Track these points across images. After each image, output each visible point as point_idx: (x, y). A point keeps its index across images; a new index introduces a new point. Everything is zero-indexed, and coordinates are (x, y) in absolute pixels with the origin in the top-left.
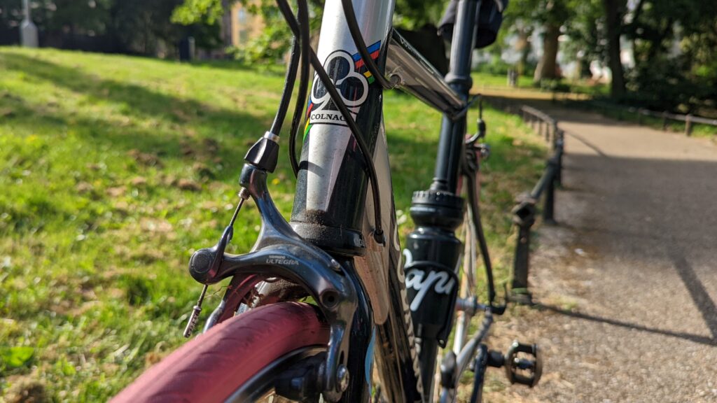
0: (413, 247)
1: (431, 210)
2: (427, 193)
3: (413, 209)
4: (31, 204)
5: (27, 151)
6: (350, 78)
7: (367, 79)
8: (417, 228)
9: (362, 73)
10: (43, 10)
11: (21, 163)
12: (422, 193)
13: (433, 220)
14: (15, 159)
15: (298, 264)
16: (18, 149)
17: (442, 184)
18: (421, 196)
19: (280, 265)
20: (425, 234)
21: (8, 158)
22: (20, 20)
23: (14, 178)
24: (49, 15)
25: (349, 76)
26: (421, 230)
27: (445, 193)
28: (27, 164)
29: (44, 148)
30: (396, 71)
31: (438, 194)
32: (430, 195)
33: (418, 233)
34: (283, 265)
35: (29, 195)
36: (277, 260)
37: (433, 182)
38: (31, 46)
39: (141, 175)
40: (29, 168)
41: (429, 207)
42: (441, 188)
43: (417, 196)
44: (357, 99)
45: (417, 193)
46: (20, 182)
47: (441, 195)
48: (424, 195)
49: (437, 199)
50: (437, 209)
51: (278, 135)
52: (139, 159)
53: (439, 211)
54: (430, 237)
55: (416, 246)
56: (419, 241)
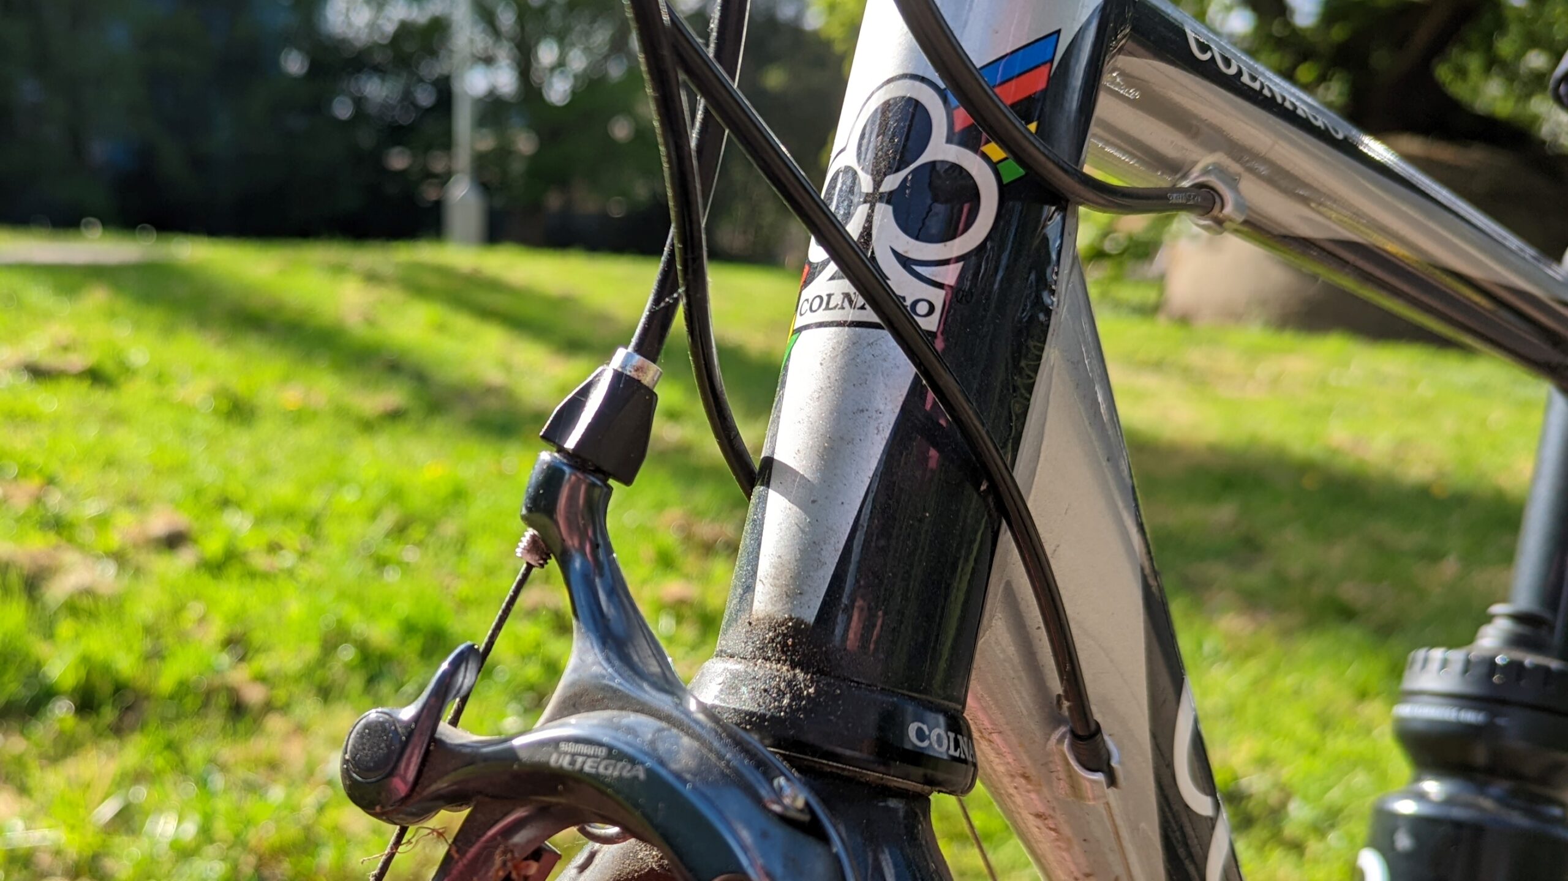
0: (1392, 842)
1: (1470, 716)
2: (1457, 656)
3: (1405, 710)
4: (409, 628)
5: (417, 501)
6: (933, 164)
7: (994, 166)
8: (1418, 779)
9: (975, 147)
10: (503, 153)
11: (400, 530)
12: (1438, 654)
13: (1480, 755)
14: (389, 518)
15: (642, 776)
16: (396, 494)
17: (1520, 629)
18: (1434, 666)
19: (589, 775)
20: (1449, 801)
21: (374, 515)
22: (444, 178)
23: (381, 564)
24: (517, 167)
25: (924, 158)
26: (1433, 787)
27: (1529, 660)
28: (417, 532)
29: (458, 495)
30: (1206, 172)
31: (1499, 660)
32: (1468, 665)
33: (1421, 797)
34: (596, 777)
35: (404, 607)
36: (580, 760)
37: (1489, 619)
38: (466, 241)
39: (687, 577)
40: (420, 544)
41: (1461, 708)
42: (1517, 641)
43: (1418, 666)
44: (950, 233)
45: (1421, 653)
46: (392, 576)
47: (1515, 669)
48: (1445, 663)
49: (1496, 679)
50: (1493, 715)
51: (654, 361)
52: (687, 536)
53: (1501, 721)
54: (1457, 813)
55: (1403, 841)
56: (1419, 825)
